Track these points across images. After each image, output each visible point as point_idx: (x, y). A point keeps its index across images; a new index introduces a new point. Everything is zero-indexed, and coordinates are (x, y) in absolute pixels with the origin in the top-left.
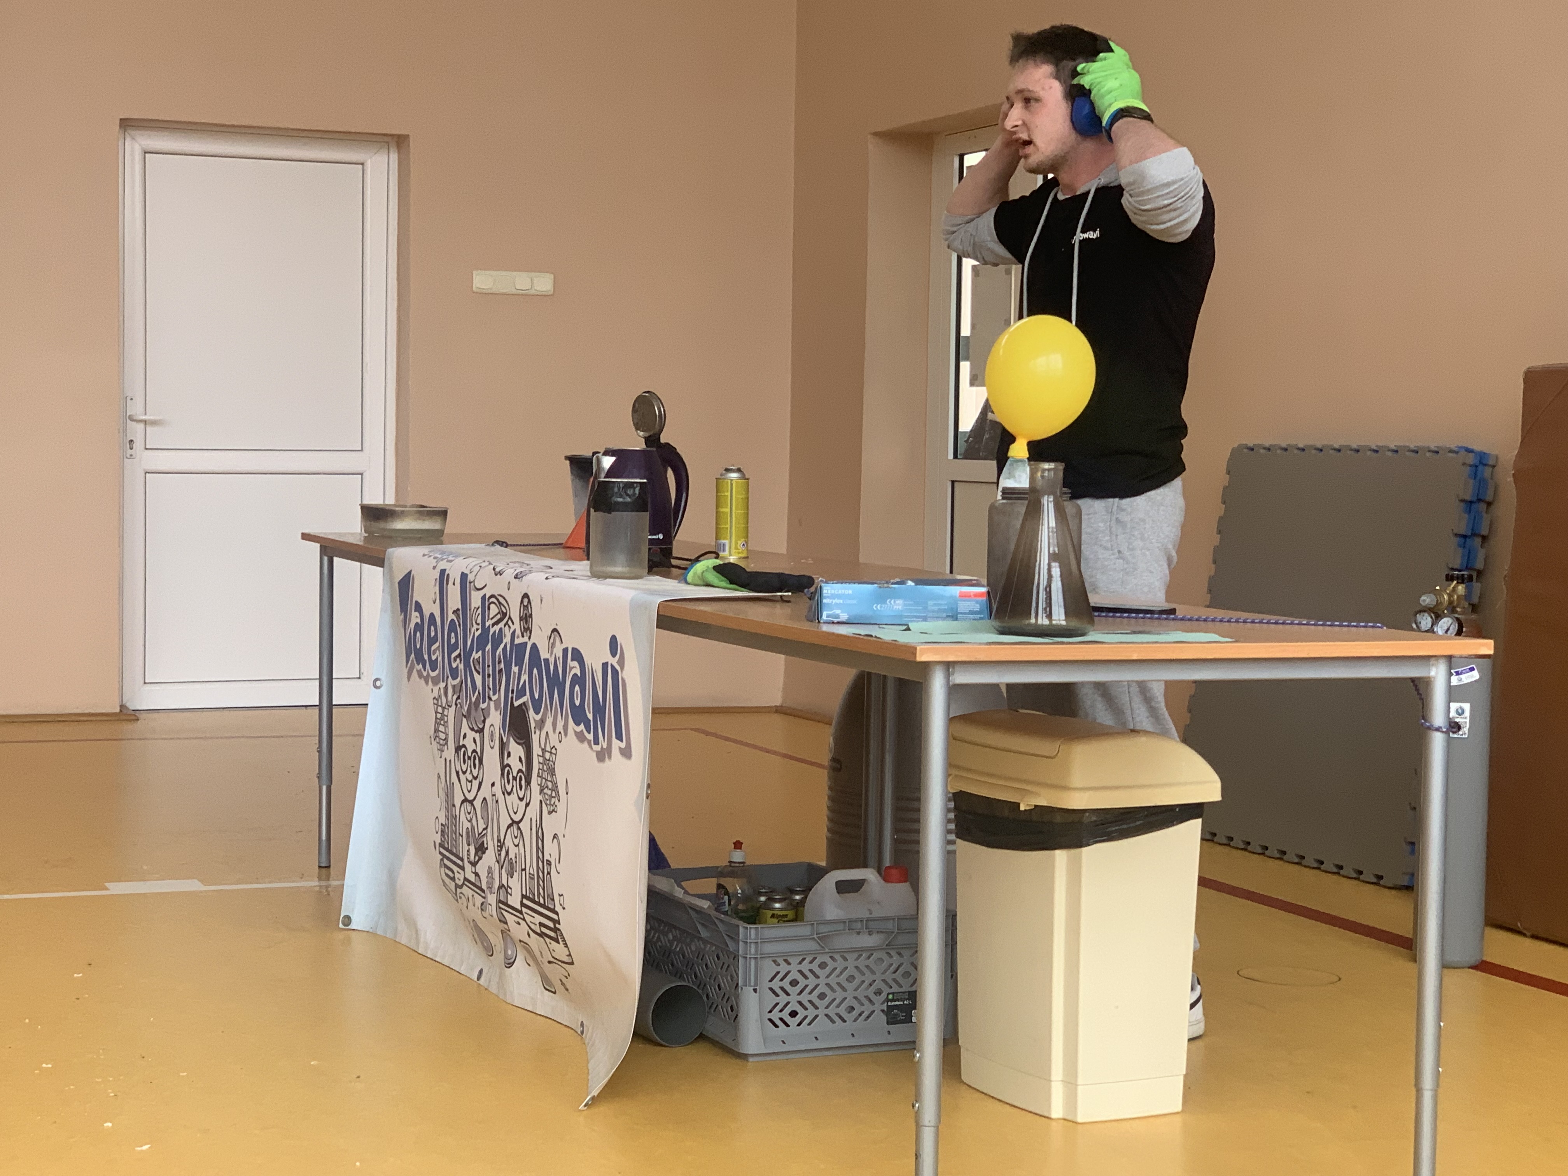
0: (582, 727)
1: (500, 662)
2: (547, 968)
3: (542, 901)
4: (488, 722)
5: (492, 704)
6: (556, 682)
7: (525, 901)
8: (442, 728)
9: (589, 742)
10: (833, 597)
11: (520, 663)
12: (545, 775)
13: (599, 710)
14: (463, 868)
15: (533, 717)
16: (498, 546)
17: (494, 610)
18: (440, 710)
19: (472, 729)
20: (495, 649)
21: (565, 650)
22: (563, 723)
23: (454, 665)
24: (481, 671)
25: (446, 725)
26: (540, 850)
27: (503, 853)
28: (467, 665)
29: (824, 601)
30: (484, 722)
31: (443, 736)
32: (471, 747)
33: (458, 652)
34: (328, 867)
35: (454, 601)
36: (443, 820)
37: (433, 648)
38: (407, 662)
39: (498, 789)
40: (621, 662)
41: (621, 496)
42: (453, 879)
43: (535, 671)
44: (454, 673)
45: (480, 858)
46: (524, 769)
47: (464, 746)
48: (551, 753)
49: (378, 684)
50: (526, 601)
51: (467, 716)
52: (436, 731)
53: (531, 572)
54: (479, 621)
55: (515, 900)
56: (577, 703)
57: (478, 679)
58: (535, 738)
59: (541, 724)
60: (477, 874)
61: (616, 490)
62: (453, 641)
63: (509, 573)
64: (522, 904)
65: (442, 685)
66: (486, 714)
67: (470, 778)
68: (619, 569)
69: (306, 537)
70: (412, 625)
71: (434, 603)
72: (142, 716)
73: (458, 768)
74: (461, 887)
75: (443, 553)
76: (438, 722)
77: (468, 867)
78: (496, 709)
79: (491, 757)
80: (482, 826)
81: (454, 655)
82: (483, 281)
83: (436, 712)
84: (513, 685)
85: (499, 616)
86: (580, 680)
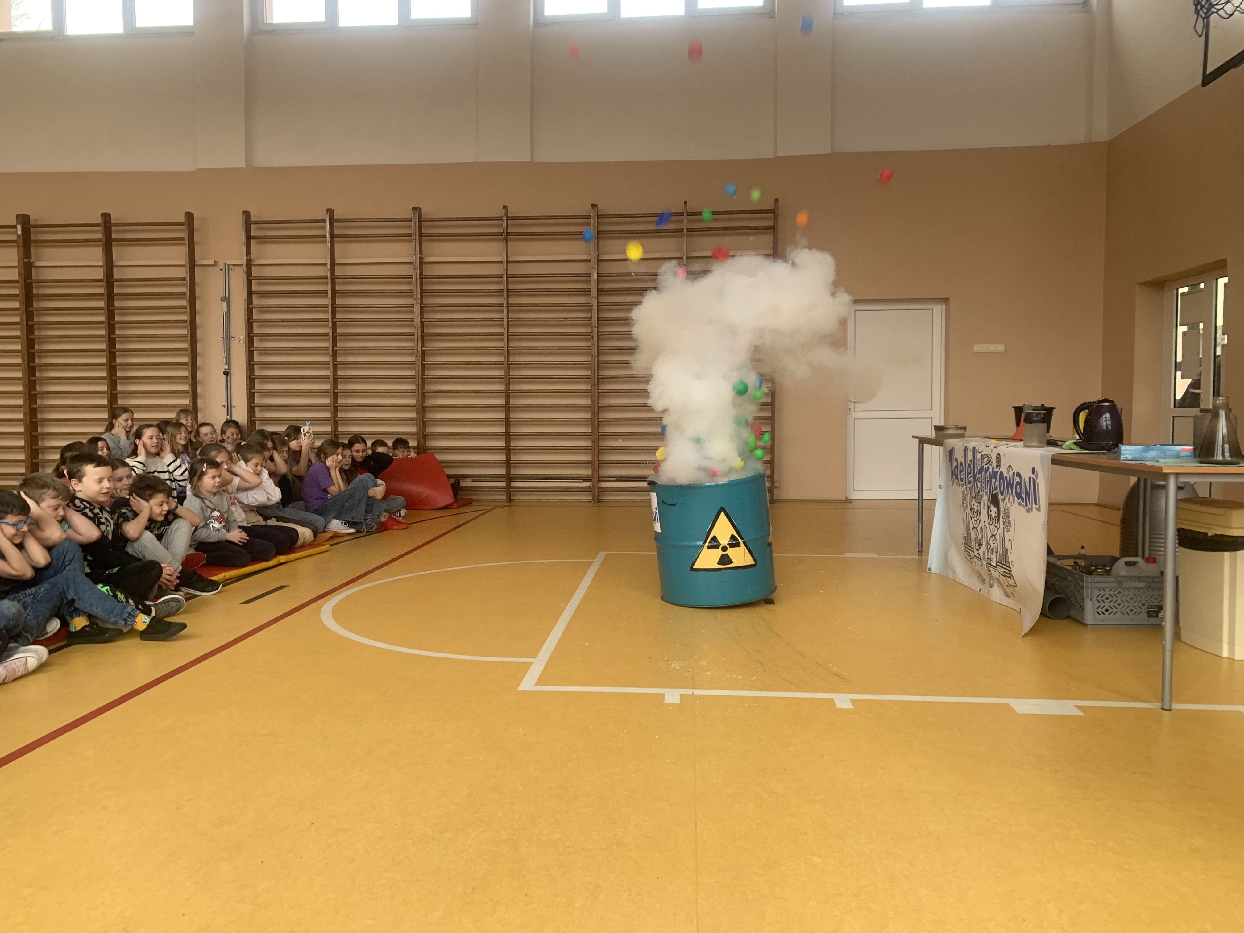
0: (1020, 500)
1: (988, 478)
2: (1007, 588)
3: (1004, 563)
4: (983, 499)
5: (984, 493)
6: (1010, 485)
7: (998, 564)
8: (965, 502)
9: (1023, 506)
10: (1125, 450)
11: (995, 478)
12: (1005, 518)
13: (1027, 494)
14: (973, 552)
15: (1000, 497)
16: (986, 439)
17: (986, 459)
18: (964, 496)
19: (977, 502)
20: (985, 473)
21: (1014, 473)
22: (1012, 499)
23: (970, 480)
24: (980, 481)
25: (966, 502)
26: (1004, 545)
27: (989, 546)
28: (975, 479)
29: (1122, 452)
30: (981, 499)
31: (965, 505)
32: (976, 508)
33: (971, 475)
34: (922, 552)
35: (970, 456)
36: (965, 535)
37: (962, 473)
38: (952, 479)
39: (986, 523)
40: (1037, 476)
41: (1036, 418)
42: (970, 556)
43: (1002, 481)
44: (970, 482)
45: (980, 548)
46: (997, 516)
47: (974, 508)
48: (1008, 510)
49: (941, 487)
50: (998, 456)
51: (975, 498)
52: (963, 503)
53: (1000, 445)
54: (980, 463)
55: (994, 563)
56: (1018, 492)
57: (979, 484)
58: (1001, 505)
59: (1004, 500)
60: (979, 554)
61: (1034, 415)
62: (969, 471)
63: (992, 446)
64: (997, 565)
65: (965, 487)
66: (982, 497)
67: (976, 519)
68: (1035, 444)
69: (913, 437)
70: (954, 466)
71: (962, 457)
72: (853, 501)
73: (971, 516)
74: (973, 558)
75: (965, 440)
76: (963, 500)
77: (975, 551)
78: (986, 494)
79: (984, 512)
80: (980, 536)
81: (970, 476)
82: (977, 348)
83: (963, 496)
84: (993, 486)
85: (987, 462)
86: (1018, 483)
